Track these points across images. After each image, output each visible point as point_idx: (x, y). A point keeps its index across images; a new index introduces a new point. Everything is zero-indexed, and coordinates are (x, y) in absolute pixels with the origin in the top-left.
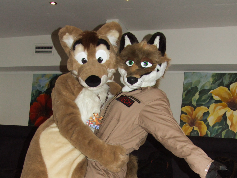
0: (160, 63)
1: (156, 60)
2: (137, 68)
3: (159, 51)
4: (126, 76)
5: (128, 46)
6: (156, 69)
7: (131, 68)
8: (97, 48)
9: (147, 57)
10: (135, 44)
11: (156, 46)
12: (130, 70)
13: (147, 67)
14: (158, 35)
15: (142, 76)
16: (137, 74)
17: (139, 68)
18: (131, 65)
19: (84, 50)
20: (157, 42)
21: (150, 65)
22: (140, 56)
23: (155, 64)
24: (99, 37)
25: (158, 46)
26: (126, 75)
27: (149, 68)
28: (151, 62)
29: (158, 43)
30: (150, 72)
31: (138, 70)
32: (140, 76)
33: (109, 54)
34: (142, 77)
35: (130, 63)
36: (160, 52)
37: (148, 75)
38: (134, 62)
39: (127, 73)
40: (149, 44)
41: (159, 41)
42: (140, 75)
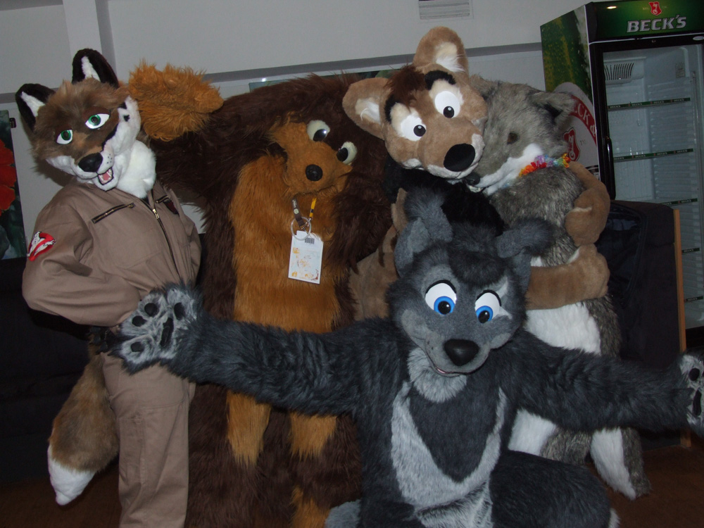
0: (121, 103)
1: (110, 101)
2: (85, 136)
3: (104, 82)
4: (75, 163)
5: (41, 110)
6: (121, 118)
7: (73, 144)
8: (431, 94)
9: (91, 107)
10: (50, 99)
11: (93, 79)
12: (75, 149)
13: (102, 123)
14: (82, 57)
15: (103, 145)
16: (91, 147)
17: (89, 135)
18: (68, 139)
19: (410, 112)
20: (88, 69)
21: (104, 118)
22: (76, 111)
23: (113, 109)
24: (424, 72)
25: (97, 77)
26: (73, 161)
27: (107, 123)
28: (104, 112)
29: (92, 69)
30: (113, 129)
31: (88, 139)
32: (101, 148)
33: (459, 92)
34: (105, 146)
35: (66, 137)
36: (107, 84)
37: (114, 138)
38: (71, 131)
39: (73, 157)
40: (78, 83)
41: (91, 65)
42: (99, 146)
